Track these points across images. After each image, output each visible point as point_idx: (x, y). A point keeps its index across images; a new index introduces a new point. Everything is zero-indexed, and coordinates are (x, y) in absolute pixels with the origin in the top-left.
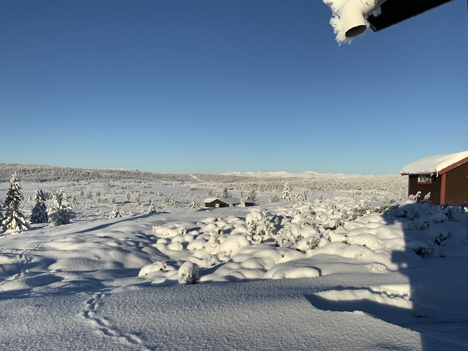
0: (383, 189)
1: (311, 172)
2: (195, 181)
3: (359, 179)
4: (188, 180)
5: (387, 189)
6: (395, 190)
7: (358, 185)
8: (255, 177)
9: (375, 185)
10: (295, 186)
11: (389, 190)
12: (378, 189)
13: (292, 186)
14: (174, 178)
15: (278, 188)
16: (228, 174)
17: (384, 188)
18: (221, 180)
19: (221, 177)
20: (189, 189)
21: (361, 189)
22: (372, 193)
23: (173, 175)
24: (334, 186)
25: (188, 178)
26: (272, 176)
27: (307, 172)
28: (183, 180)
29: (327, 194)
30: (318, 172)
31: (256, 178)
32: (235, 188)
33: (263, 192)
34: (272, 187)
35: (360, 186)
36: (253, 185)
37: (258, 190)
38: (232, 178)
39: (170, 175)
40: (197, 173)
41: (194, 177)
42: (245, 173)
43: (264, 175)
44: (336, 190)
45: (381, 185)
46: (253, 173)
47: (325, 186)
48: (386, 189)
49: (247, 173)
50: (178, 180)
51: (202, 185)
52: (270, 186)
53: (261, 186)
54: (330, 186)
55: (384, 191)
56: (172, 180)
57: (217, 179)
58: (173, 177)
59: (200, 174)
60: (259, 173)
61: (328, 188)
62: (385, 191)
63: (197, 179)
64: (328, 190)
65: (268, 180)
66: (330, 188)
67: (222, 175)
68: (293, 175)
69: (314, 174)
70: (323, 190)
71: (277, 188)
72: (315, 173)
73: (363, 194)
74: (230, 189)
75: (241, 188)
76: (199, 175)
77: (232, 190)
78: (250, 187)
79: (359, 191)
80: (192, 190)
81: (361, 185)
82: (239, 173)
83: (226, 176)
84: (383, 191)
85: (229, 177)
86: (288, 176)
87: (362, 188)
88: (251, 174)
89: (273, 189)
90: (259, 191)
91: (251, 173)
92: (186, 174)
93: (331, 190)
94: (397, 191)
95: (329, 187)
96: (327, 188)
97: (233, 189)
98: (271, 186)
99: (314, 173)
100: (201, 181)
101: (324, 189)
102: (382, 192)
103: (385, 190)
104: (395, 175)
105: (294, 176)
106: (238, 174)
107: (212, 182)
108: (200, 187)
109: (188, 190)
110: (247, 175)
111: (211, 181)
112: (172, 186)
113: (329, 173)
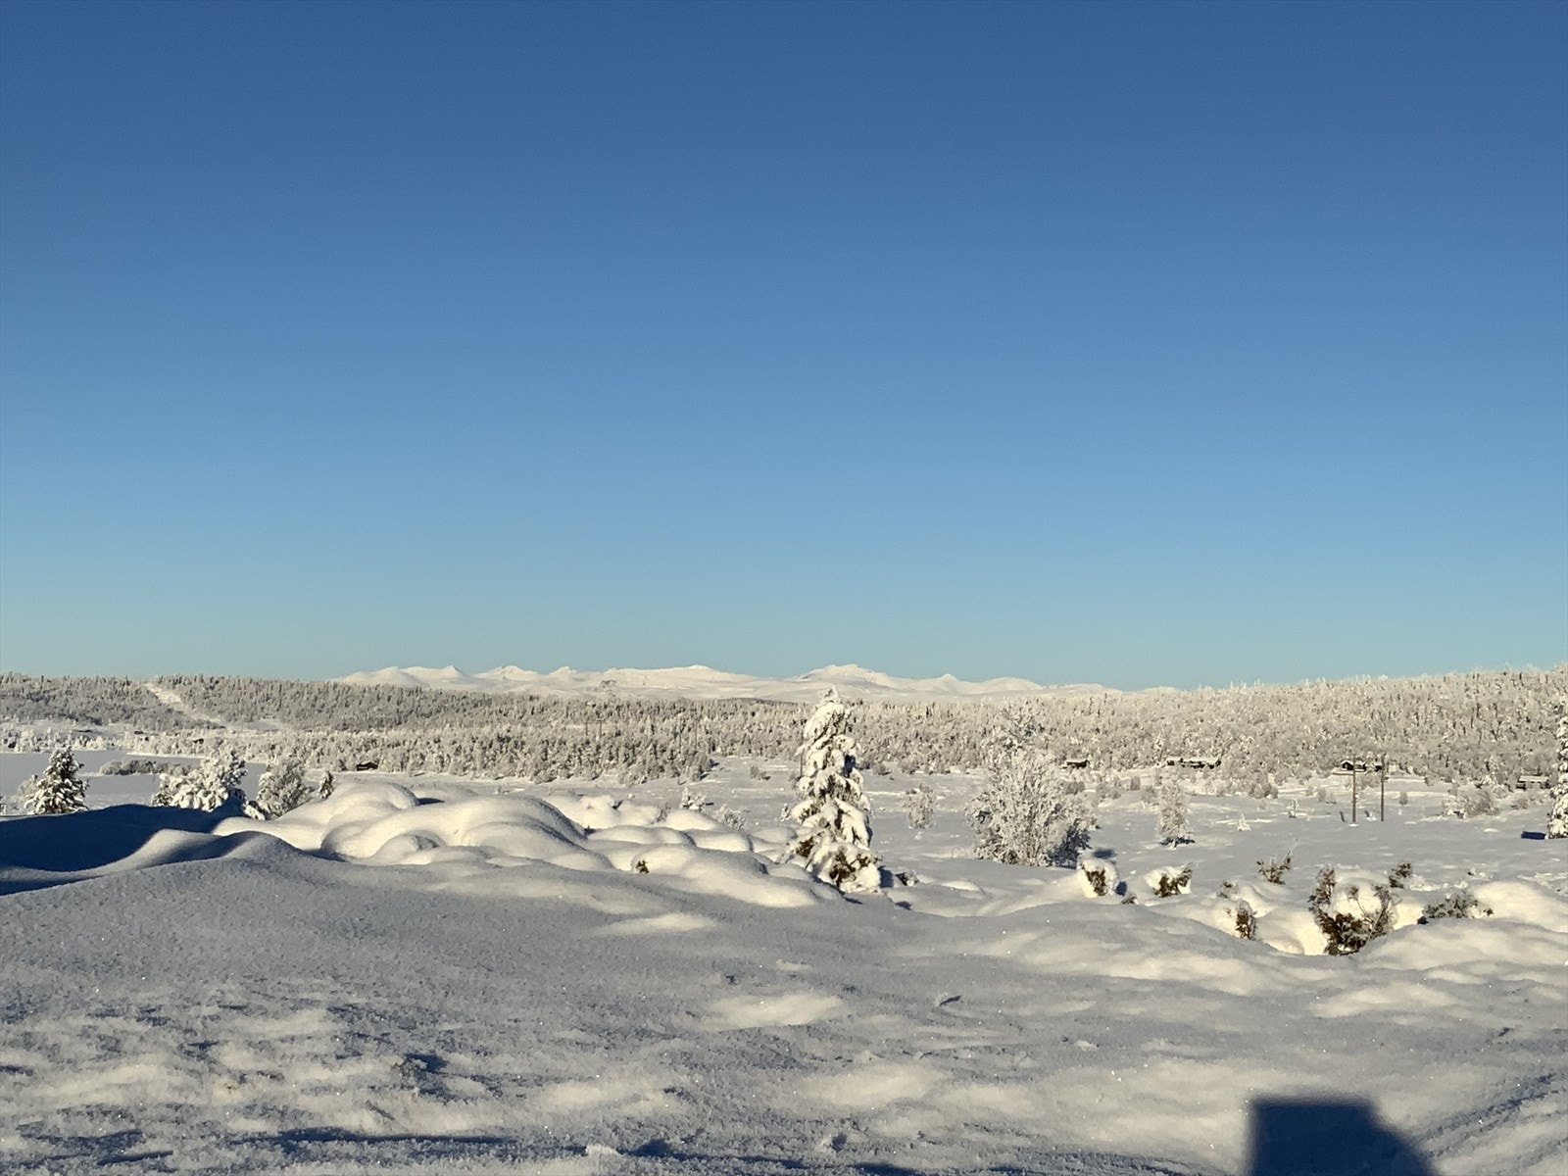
0: (1201, 765)
1: (850, 670)
2: (168, 720)
3: (1086, 709)
4: (127, 715)
5: (1219, 763)
6: (1263, 769)
7: (1074, 740)
8: (531, 699)
9: (1159, 740)
10: (736, 746)
11: (1232, 770)
12: (1171, 763)
13: (719, 750)
14: (42, 702)
15: (633, 762)
16: (386, 677)
17: (1203, 759)
18: (331, 711)
19: (332, 696)
20: (107, 766)
21: (1083, 765)
22: (1135, 786)
23: (37, 686)
24: (945, 749)
25: (128, 703)
26: (634, 690)
27: (833, 670)
28: (95, 715)
29: (901, 794)
30: (890, 674)
31: (537, 704)
32: (388, 758)
33: (550, 780)
34: (604, 752)
35: (1084, 749)
36: (496, 745)
37: (519, 768)
38: (394, 700)
39: (18, 685)
40: (187, 673)
41: (169, 697)
42: (482, 676)
43: (592, 684)
44: (955, 770)
45: (1191, 744)
46: (529, 675)
47: (896, 746)
48: (1213, 761)
49: (496, 674)
50: (63, 715)
51: (201, 741)
52: (591, 750)
53: (540, 748)
54: (925, 744)
55: (1205, 777)
56: (21, 716)
57: (303, 705)
58: (35, 697)
59: (207, 680)
60: (563, 674)
61: (911, 758)
62: (1212, 773)
63: (186, 708)
64: (911, 773)
65: (599, 713)
66: (925, 757)
67: (335, 686)
68: (756, 688)
69: (868, 684)
70: (883, 768)
71: (629, 762)
72: (873, 674)
73: (1091, 789)
74: (359, 767)
75: (423, 757)
76: (197, 684)
77: (370, 772)
78: (478, 752)
79: (1076, 772)
80: (122, 773)
81: (1085, 740)
82: (450, 672)
83: (357, 691)
84: (1199, 774)
85: (377, 695)
86: (727, 692)
87: (1090, 758)
88: (518, 678)
89: (608, 767)
90: (527, 779)
91: (514, 673)
92: (120, 678)
93: (927, 769)
94: (1270, 775)
95: (916, 752)
96: (905, 760)
97: (375, 767)
98: (598, 747)
99: (870, 676)
100: (205, 718)
101: (892, 765)
102: (1194, 780)
103: (1212, 767)
104: (1272, 690)
105: (759, 695)
106: (442, 678)
107: (277, 723)
108: (183, 755)
109: (99, 774)
110: (492, 684)
111: (270, 721)
112: (9, 752)
113: (948, 676)
